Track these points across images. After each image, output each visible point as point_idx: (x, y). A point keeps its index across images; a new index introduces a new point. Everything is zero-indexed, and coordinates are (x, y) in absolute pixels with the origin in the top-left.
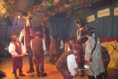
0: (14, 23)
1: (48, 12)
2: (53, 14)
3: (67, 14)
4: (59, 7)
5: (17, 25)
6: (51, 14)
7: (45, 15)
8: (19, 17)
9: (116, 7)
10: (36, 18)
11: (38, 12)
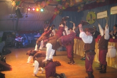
0: (24, 15)
1: (59, 6)
2: (64, 8)
3: (79, 8)
5: (27, 17)
6: (62, 8)
7: (55, 9)
10: (46, 10)
11: (49, 5)
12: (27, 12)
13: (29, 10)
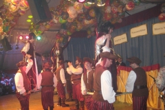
0: (14, 46)
1: (62, 31)
2: (69, 33)
3: (89, 32)
4: (77, 23)
5: (17, 48)
6: (66, 34)
7: (57, 35)
9: (155, 23)
10: (44, 38)
11: (48, 30)
12: (18, 42)
13: (21, 38)
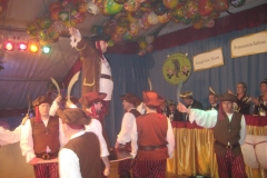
3: (142, 45)
4: (128, 22)
8: (9, 46)
